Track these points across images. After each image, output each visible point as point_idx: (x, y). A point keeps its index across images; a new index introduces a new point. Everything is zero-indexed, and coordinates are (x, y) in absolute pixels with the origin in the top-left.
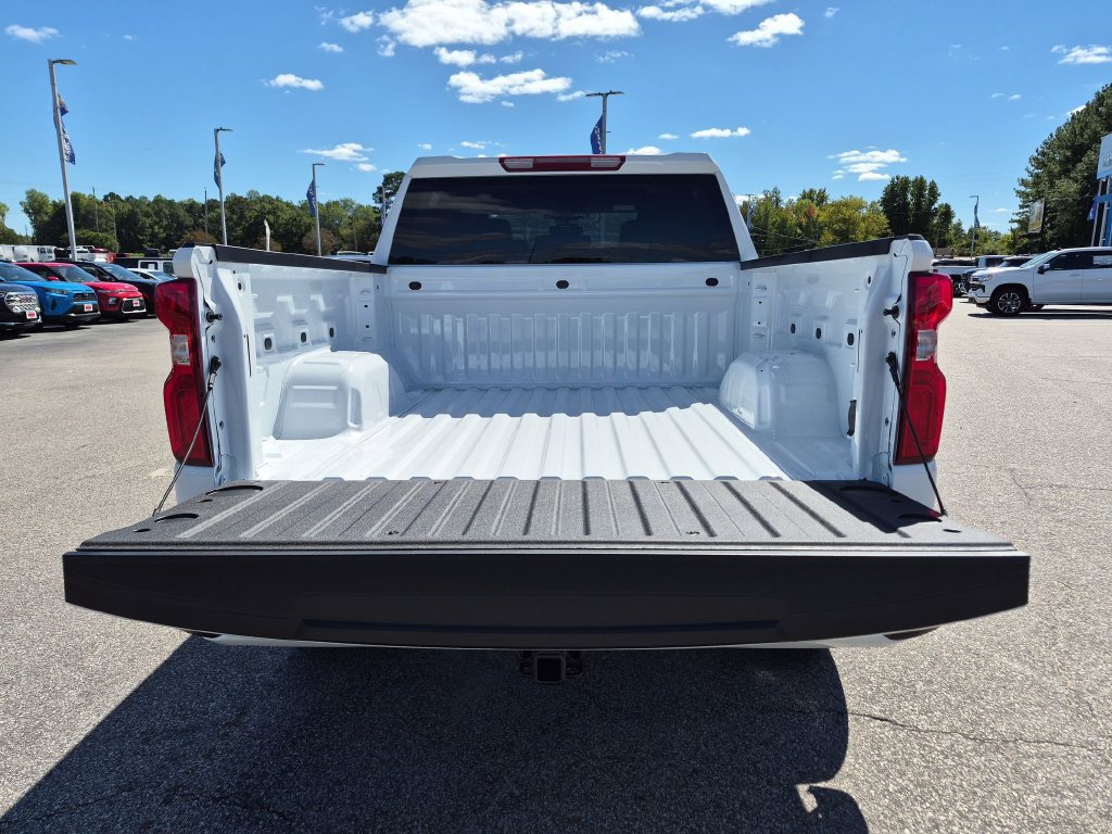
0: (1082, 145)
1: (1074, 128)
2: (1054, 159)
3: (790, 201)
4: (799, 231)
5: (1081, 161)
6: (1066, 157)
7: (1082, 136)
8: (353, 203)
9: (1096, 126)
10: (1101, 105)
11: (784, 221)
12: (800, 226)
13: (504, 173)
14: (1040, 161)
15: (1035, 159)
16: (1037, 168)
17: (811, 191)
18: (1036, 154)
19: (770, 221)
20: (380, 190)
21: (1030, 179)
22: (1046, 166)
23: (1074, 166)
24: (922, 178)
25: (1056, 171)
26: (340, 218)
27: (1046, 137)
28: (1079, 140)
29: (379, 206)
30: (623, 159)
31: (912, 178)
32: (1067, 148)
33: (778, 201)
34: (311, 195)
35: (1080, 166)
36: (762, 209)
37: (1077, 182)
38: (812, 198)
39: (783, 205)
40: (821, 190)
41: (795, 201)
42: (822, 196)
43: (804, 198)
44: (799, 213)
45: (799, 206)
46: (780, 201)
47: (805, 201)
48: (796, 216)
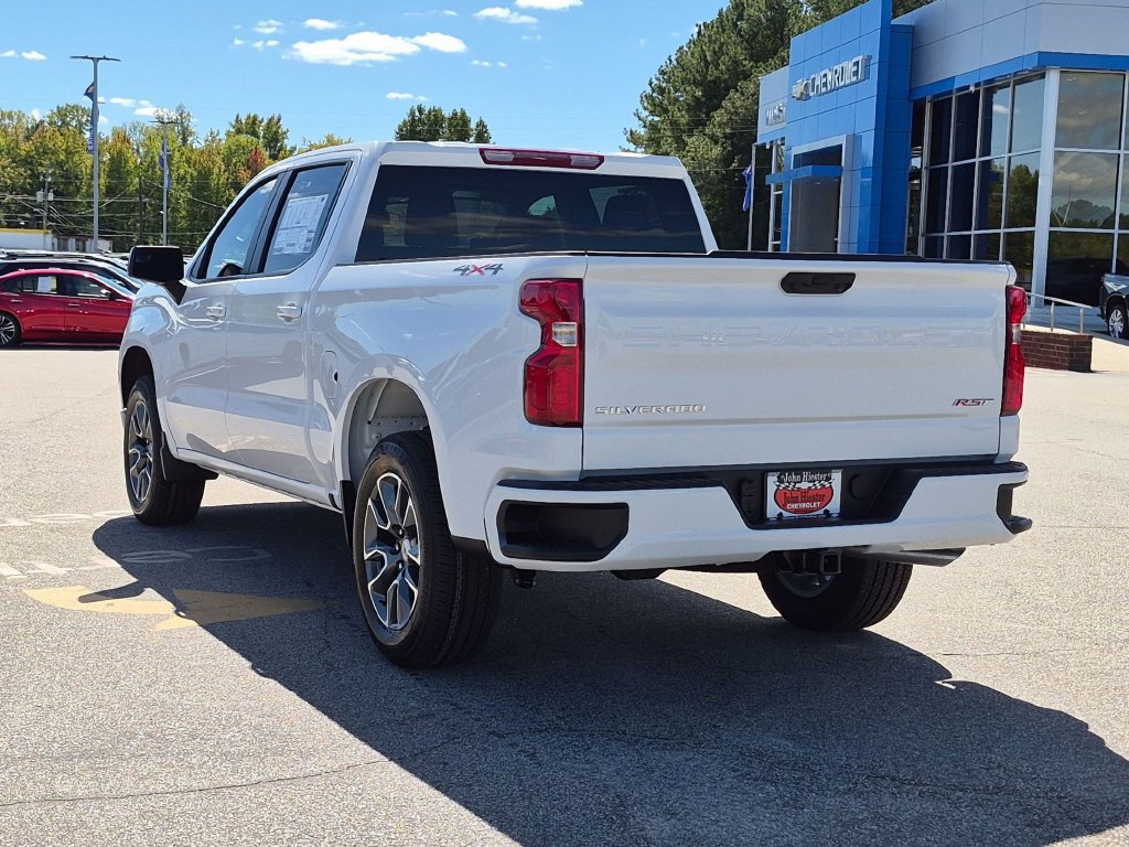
0: (717, 81)
1: (702, 50)
2: (677, 100)
3: (213, 137)
5: (719, 106)
6: (697, 99)
7: (718, 65)
9: (737, 51)
10: (740, 17)
11: (204, 174)
13: (482, 165)
14: (657, 101)
15: (649, 98)
16: (652, 113)
17: (254, 122)
18: (649, 90)
19: (178, 169)
21: (642, 131)
22: (666, 111)
23: (707, 114)
24: (463, 113)
25: (683, 121)
27: (662, 62)
28: (712, 74)
30: (601, 159)
31: (447, 113)
32: (696, 83)
33: (185, 134)
35: (719, 116)
36: (158, 148)
37: (716, 143)
38: (255, 134)
39: (198, 143)
40: (273, 118)
41: (222, 136)
42: (274, 129)
43: (239, 131)
44: (234, 161)
45: (233, 148)
46: (191, 134)
47: (243, 138)
48: (228, 165)
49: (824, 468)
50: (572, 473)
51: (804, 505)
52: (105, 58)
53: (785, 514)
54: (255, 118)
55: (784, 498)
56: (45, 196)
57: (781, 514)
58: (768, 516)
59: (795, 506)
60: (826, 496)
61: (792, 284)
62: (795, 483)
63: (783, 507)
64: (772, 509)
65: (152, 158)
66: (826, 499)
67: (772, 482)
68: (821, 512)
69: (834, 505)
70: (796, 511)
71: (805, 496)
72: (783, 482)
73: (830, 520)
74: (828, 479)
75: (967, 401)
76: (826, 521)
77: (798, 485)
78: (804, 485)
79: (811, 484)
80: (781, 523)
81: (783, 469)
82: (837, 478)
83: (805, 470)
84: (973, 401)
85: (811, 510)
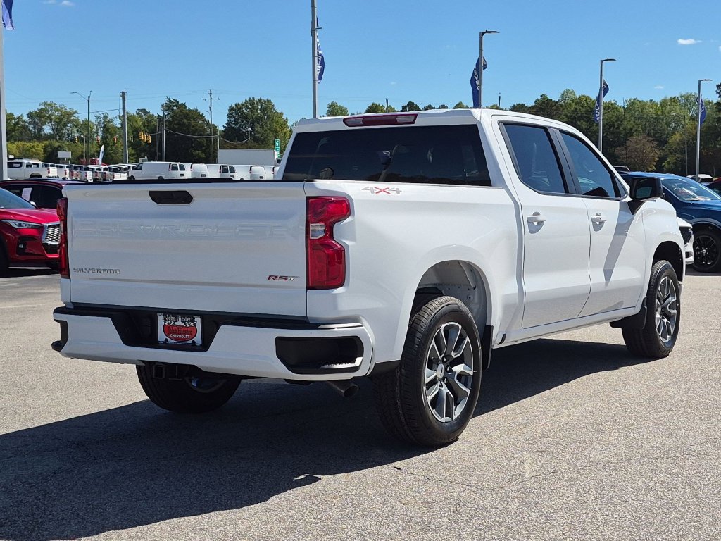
49: (190, 314)
51: (180, 336)
55: (168, 330)
57: (167, 340)
58: (159, 340)
59: (175, 336)
60: (192, 332)
63: (168, 336)
64: (162, 336)
66: (194, 335)
67: (161, 318)
68: (190, 342)
69: (198, 338)
70: (175, 339)
71: (180, 330)
72: (167, 321)
73: (196, 348)
74: (193, 321)
75: (276, 277)
76: (193, 347)
77: (175, 323)
78: (179, 323)
79: (184, 323)
80: (166, 346)
81: (166, 312)
82: (198, 322)
83: (179, 314)
84: (281, 277)
85: (185, 340)
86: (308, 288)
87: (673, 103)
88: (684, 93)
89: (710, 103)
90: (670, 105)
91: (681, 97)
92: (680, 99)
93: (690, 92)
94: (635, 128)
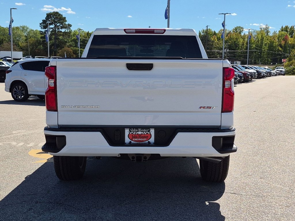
3: (275, 32)
4: (280, 49)
8: (28, 28)
11: (272, 43)
12: (280, 46)
17: (287, 27)
19: (265, 42)
20: (44, 22)
26: (20, 36)
29: (43, 30)
30: (165, 30)
33: (268, 32)
34: (10, 26)
36: (260, 36)
38: (287, 31)
39: (271, 34)
40: (292, 26)
41: (278, 32)
42: (292, 29)
43: (282, 30)
44: (280, 39)
45: (280, 35)
46: (269, 32)
47: (283, 32)
48: (278, 40)
49: (147, 128)
50: (55, 126)
51: (140, 139)
52: (227, 14)
53: (132, 142)
54: (287, 26)
55: (131, 137)
56: (227, 50)
57: (131, 142)
58: (125, 142)
59: (136, 139)
61: (130, 67)
62: (136, 132)
63: (132, 140)
64: (127, 140)
65: (258, 39)
66: (149, 138)
67: (127, 132)
68: (147, 142)
69: (152, 140)
71: (140, 136)
72: (131, 132)
73: (151, 145)
74: (149, 131)
75: (205, 107)
76: (149, 145)
77: (137, 133)
78: (140, 133)
79: (143, 133)
80: (130, 145)
81: (131, 127)
82: (152, 131)
83: (140, 128)
84: (208, 107)
85: (143, 141)
86: (222, 112)
87: (17, 29)
88: (21, 26)
89: (33, 30)
90: (16, 30)
91: (21, 27)
92: (20, 28)
93: (24, 25)
94: (4, 39)
